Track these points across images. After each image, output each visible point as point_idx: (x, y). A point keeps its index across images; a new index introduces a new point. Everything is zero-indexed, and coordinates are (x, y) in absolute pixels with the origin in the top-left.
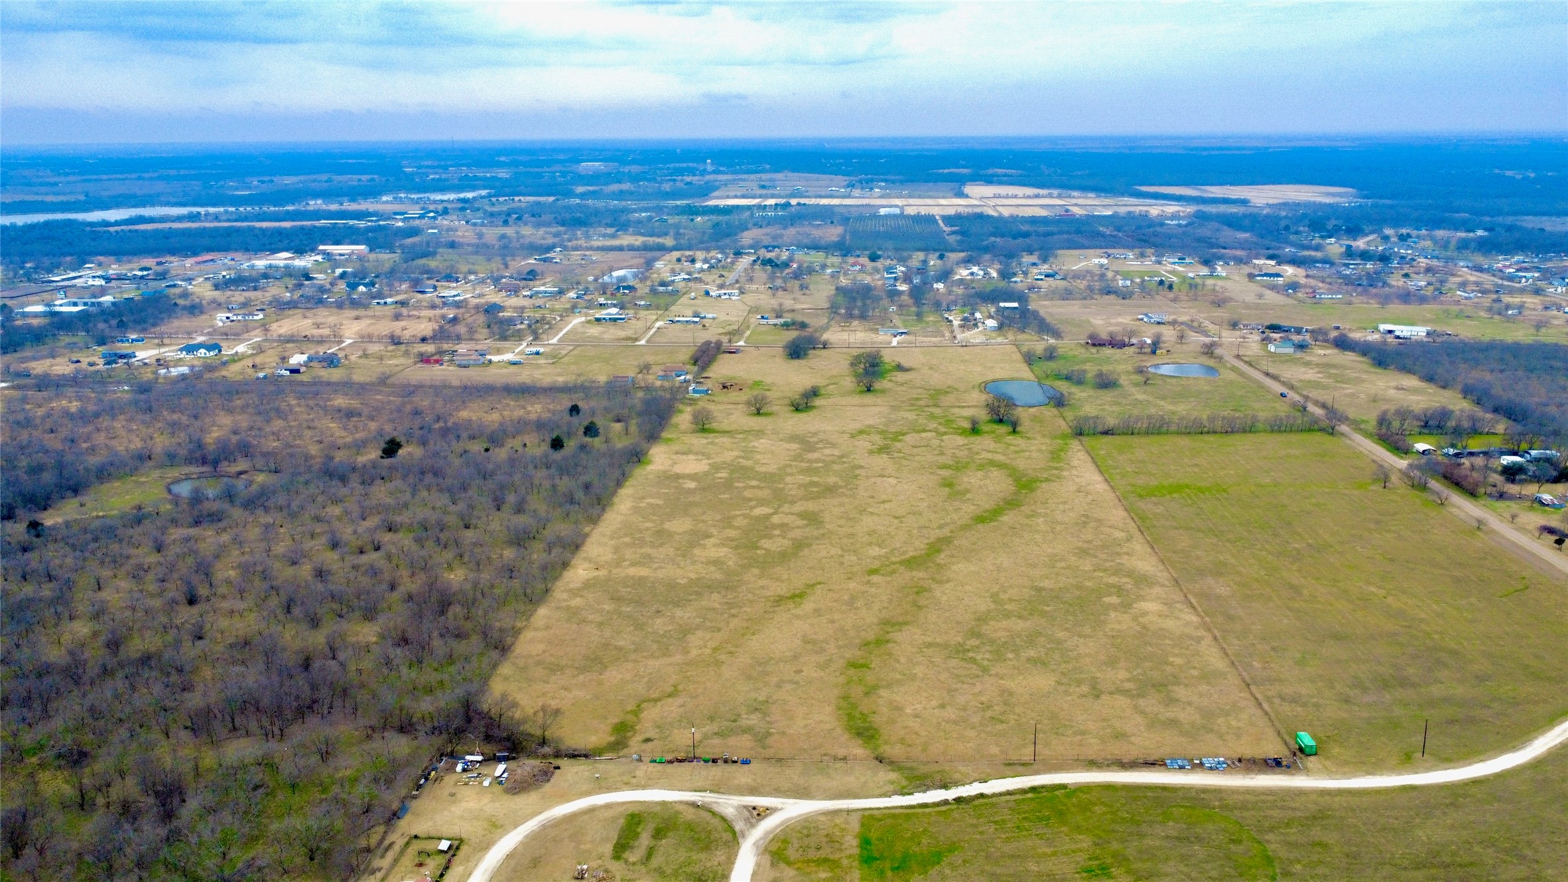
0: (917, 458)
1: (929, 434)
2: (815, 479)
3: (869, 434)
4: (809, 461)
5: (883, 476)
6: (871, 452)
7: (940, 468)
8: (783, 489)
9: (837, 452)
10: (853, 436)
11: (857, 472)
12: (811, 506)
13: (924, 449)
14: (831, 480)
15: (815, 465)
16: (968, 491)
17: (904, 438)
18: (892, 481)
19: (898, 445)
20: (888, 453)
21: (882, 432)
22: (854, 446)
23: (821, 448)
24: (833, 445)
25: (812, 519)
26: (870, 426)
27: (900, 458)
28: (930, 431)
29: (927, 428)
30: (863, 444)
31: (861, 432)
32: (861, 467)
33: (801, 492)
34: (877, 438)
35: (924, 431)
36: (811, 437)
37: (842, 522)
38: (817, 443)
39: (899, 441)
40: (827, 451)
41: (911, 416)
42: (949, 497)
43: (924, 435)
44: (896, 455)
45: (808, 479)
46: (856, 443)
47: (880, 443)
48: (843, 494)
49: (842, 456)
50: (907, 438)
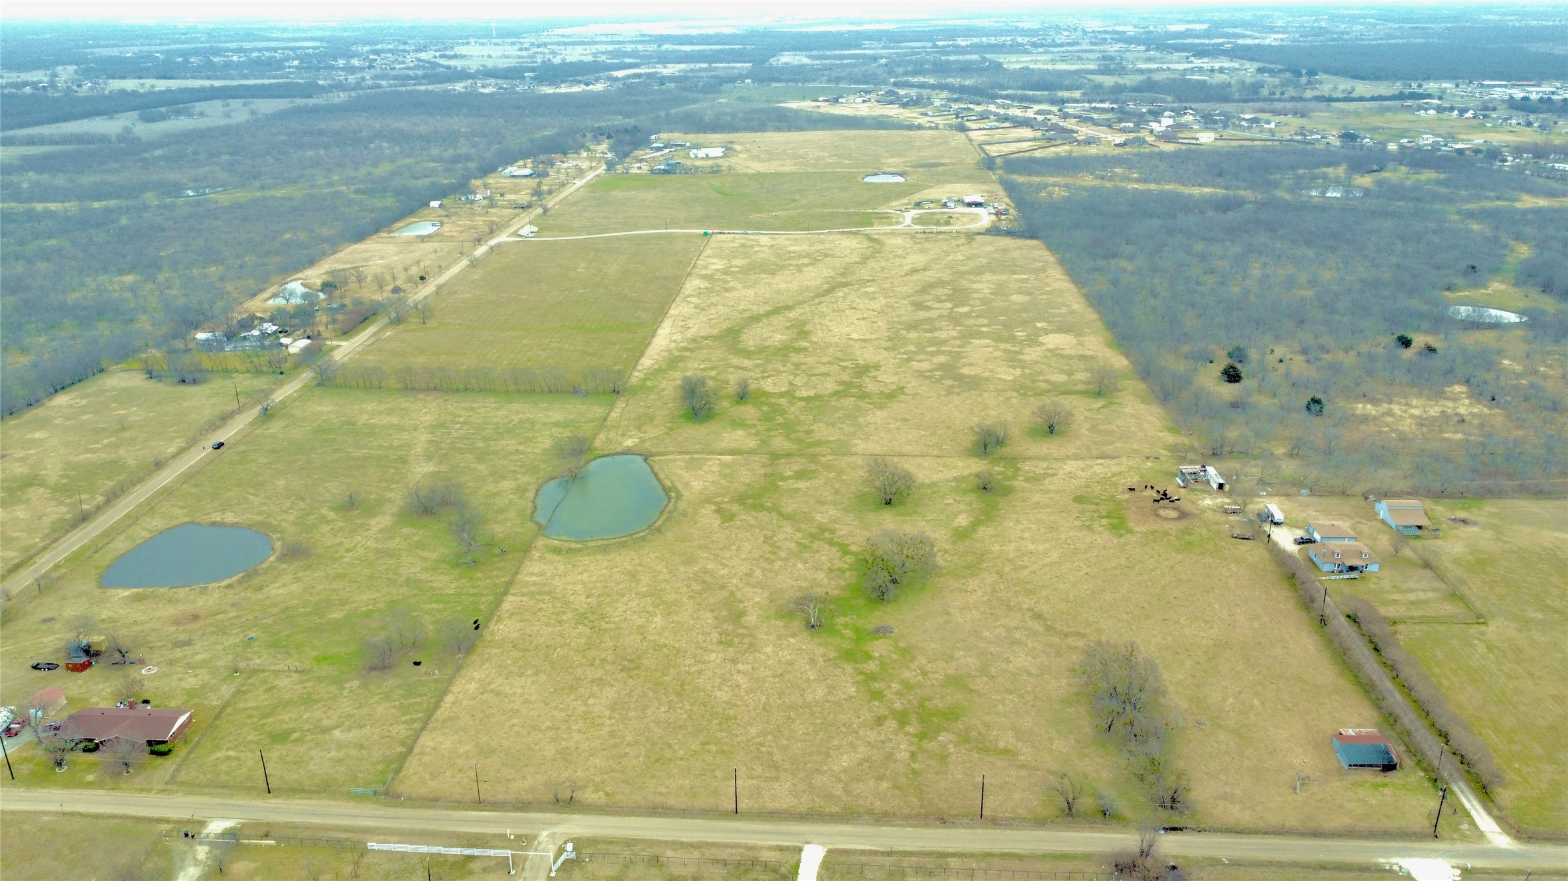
0: (825, 360)
1: (805, 394)
2: (928, 335)
3: (882, 392)
4: (942, 353)
5: (864, 340)
6: (877, 367)
7: (805, 349)
8: (956, 325)
9: (915, 365)
10: (901, 389)
11: (889, 344)
12: (923, 314)
13: (816, 371)
14: (913, 335)
15: (933, 349)
16: (787, 328)
17: (836, 388)
18: (855, 336)
19: (845, 377)
20: (858, 366)
21: (864, 396)
22: (896, 374)
23: (936, 370)
24: (921, 374)
25: (919, 306)
26: (880, 407)
27: (844, 360)
28: (801, 399)
29: (803, 404)
30: (888, 379)
31: (891, 396)
32: (886, 349)
33: (937, 324)
34: (870, 386)
35: (808, 399)
36: (953, 386)
37: (896, 305)
38: (943, 377)
39: (843, 383)
40: (925, 366)
41: (822, 431)
42: (804, 323)
43: (811, 393)
44: (848, 364)
45: (936, 334)
46: (895, 379)
47: (867, 380)
48: (899, 323)
49: (909, 360)
50: (830, 386)
